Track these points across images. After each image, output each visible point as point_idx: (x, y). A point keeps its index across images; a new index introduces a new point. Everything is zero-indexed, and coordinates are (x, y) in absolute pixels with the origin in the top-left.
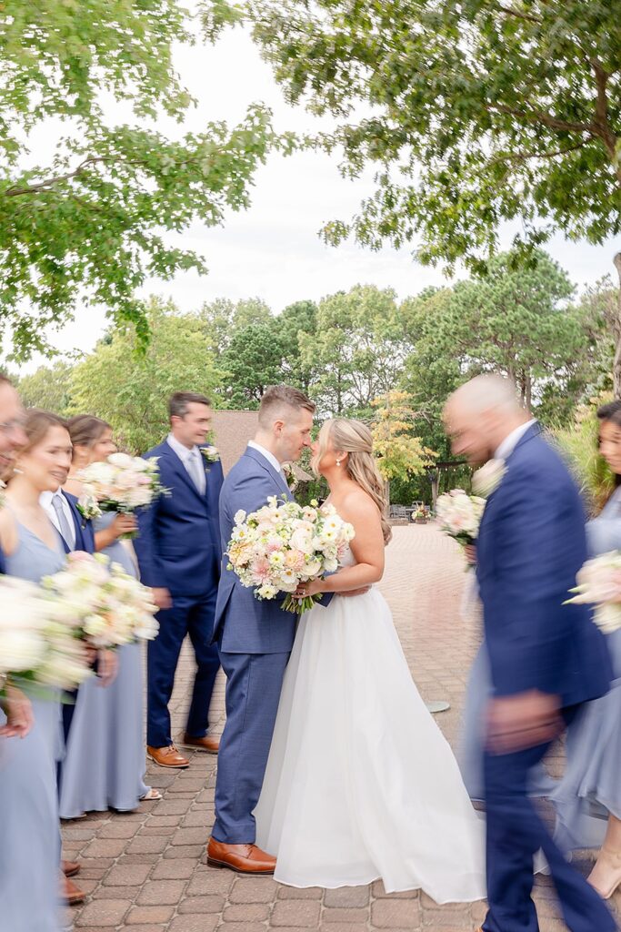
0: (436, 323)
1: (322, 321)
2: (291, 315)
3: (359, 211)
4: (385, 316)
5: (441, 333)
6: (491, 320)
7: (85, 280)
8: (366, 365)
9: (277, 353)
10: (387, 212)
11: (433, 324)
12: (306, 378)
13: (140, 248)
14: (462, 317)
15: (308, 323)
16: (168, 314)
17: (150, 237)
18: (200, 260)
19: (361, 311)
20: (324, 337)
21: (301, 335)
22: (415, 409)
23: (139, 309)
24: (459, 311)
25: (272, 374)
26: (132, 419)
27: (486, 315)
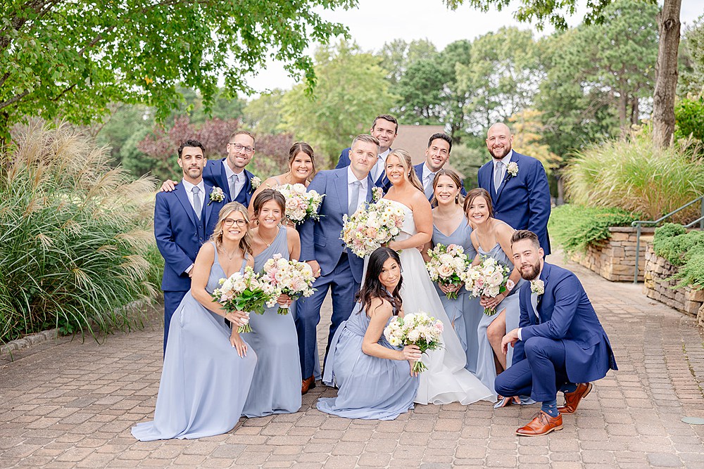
0: (563, 56)
1: (475, 55)
2: (451, 50)
4: (524, 51)
5: (567, 64)
6: (608, 53)
7: (272, 42)
8: (510, 89)
9: (440, 81)
11: (561, 56)
12: (462, 99)
13: (306, 21)
14: (583, 51)
15: (464, 57)
16: (354, 52)
17: (313, 15)
18: (346, 29)
19: (505, 47)
20: (476, 68)
21: (458, 67)
22: (544, 123)
23: (308, 62)
24: (581, 46)
25: (436, 98)
26: (328, 133)
27: (603, 49)
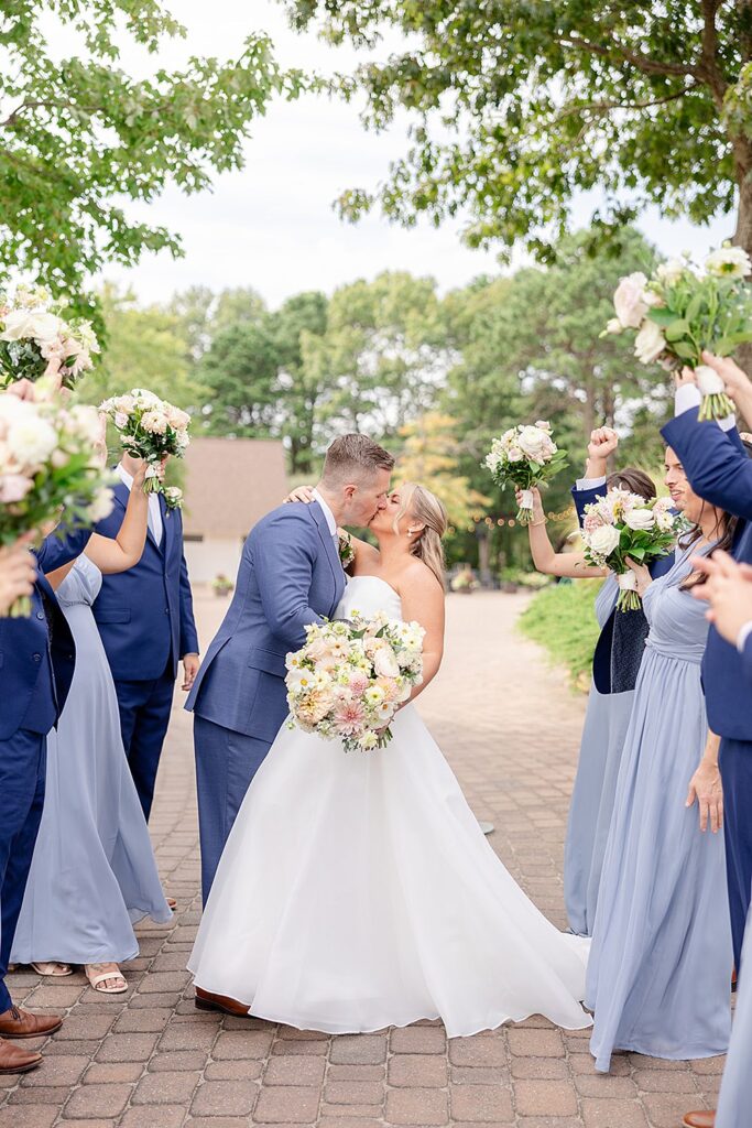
0: (489, 323)
1: (334, 315)
2: (294, 309)
3: (386, 177)
4: (421, 311)
5: (496, 337)
6: (564, 321)
7: (21, 264)
8: (394, 380)
9: (273, 361)
10: (424, 178)
11: (485, 325)
12: (310, 394)
13: (95, 223)
14: (524, 315)
15: (316, 321)
16: (126, 306)
17: (108, 209)
18: (174, 239)
19: (388, 304)
20: (339, 339)
21: (306, 338)
22: (460, 440)
23: (92, 304)
24: (520, 306)
25: (266, 390)
27: (558, 313)
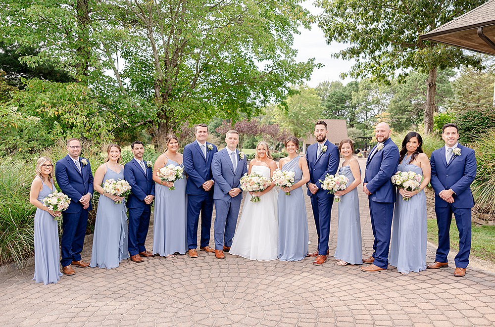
1: (361, 87)
2: (350, 86)
3: (351, 69)
5: (403, 91)
9: (344, 99)
10: (359, 70)
12: (354, 107)
15: (356, 88)
21: (353, 93)
22: (392, 118)
26: (294, 123)
27: (421, 85)
